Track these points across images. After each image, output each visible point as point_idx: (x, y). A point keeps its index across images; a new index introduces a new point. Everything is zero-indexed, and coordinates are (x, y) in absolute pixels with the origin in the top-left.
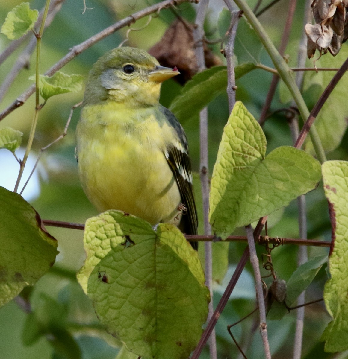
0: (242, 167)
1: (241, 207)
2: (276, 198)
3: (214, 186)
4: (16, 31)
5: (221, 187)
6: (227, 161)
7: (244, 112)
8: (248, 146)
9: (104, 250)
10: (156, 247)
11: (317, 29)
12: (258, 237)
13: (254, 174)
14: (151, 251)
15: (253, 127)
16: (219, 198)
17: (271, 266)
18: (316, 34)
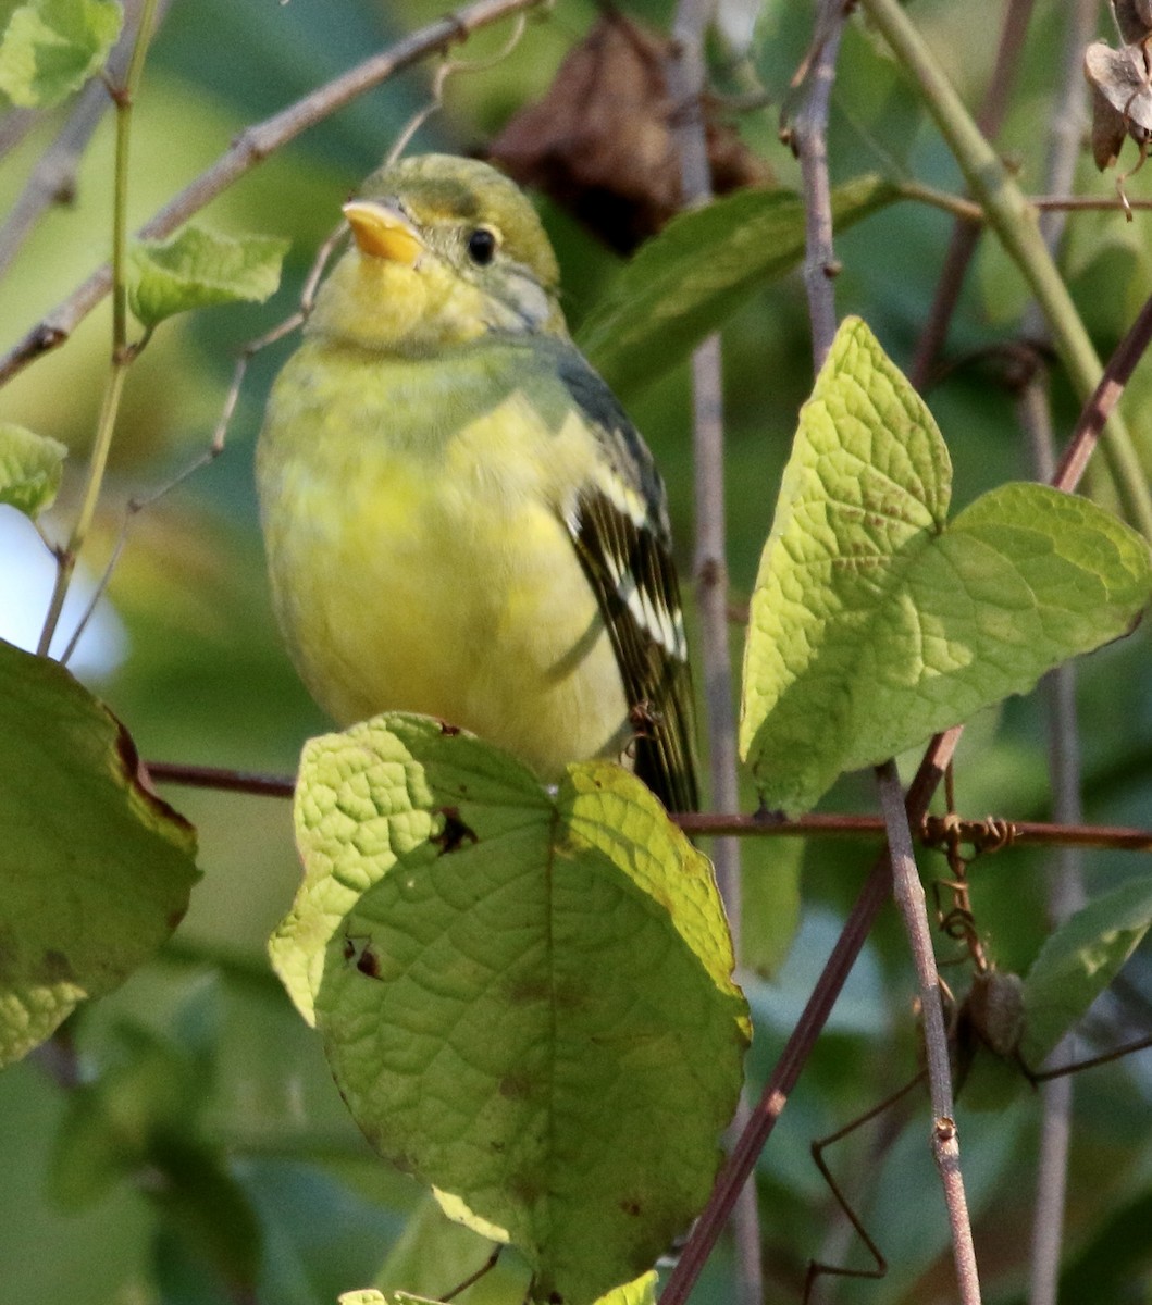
0: (863, 559)
1: (858, 701)
2: (989, 670)
3: (760, 627)
4: (44, 76)
5: (785, 629)
6: (808, 537)
7: (873, 361)
8: (883, 484)
9: (364, 859)
10: (551, 855)
11: (1130, 63)
12: (922, 818)
13: (905, 584)
14: (536, 866)
15: (903, 414)
16: (778, 671)
17: (969, 924)
18: (1124, 81)
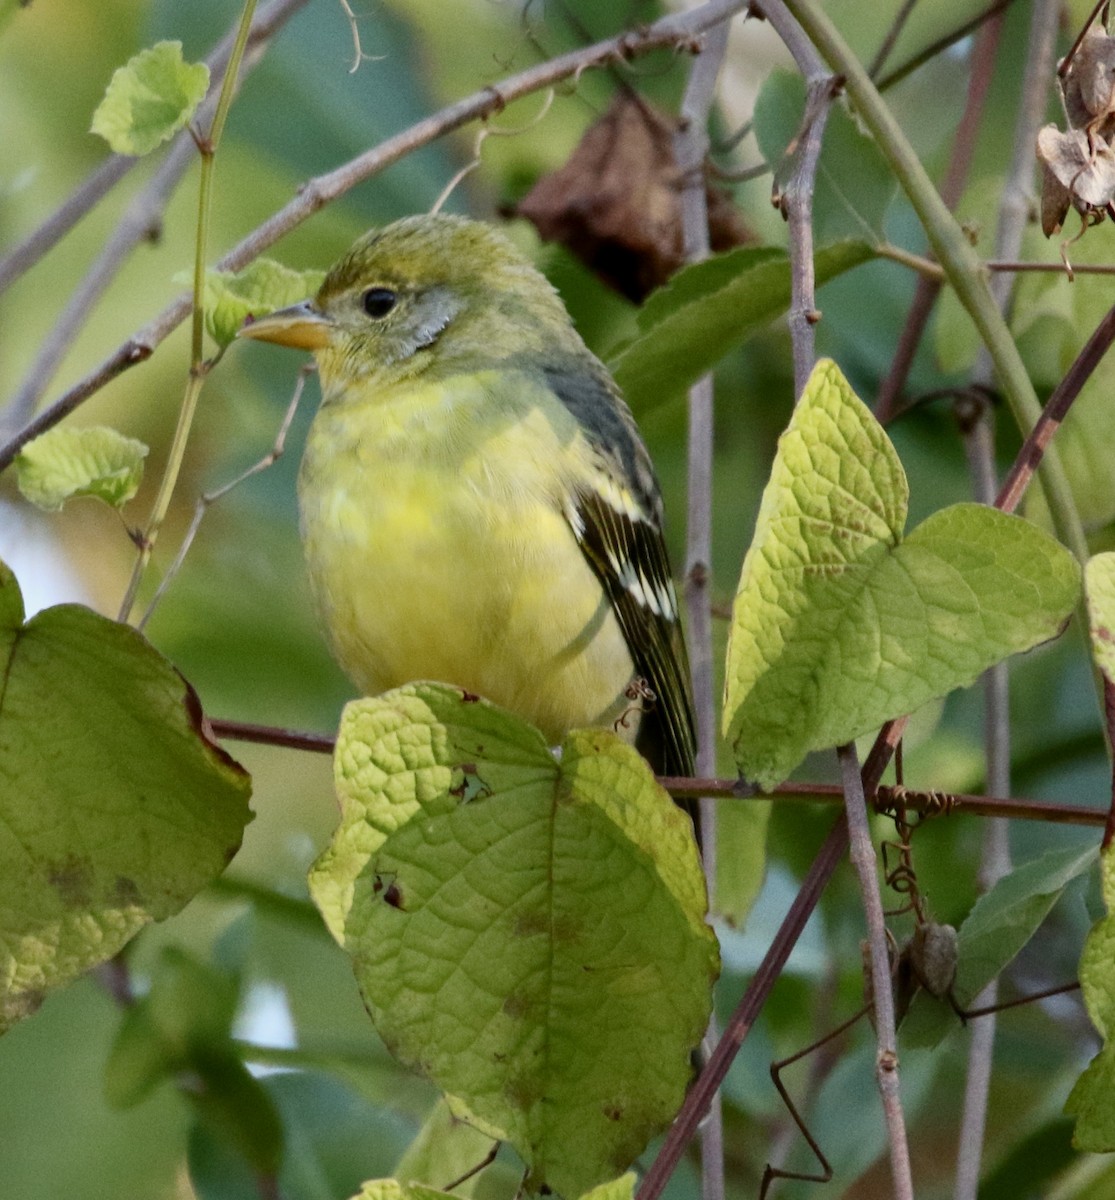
0: (830, 567)
1: (824, 689)
2: (935, 664)
3: (741, 625)
4: (140, 127)
5: (764, 628)
6: (784, 548)
7: (843, 397)
8: (849, 502)
9: (393, 806)
10: (555, 808)
11: (1075, 145)
12: (874, 790)
13: (866, 589)
14: (540, 817)
15: (867, 441)
16: (756, 662)
17: (912, 880)
18: (1070, 161)
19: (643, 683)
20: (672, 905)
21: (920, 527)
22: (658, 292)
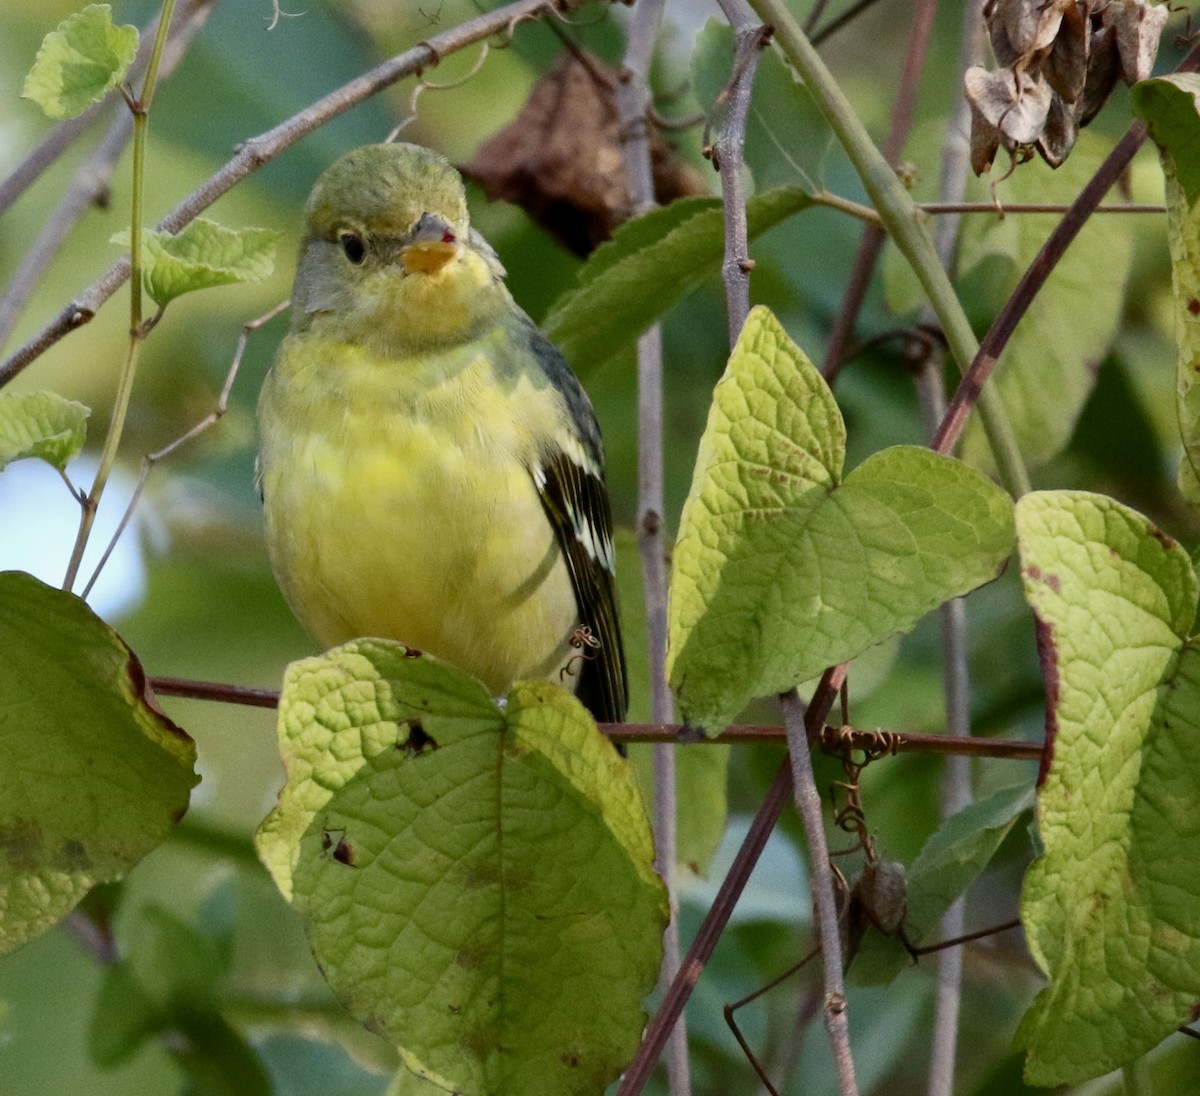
0: (769, 510)
1: (766, 633)
2: (875, 607)
3: (682, 571)
4: (70, 91)
5: (704, 573)
6: (723, 493)
7: (778, 342)
8: (787, 446)
9: (340, 764)
10: (501, 758)
11: (1002, 83)
12: (820, 729)
13: (806, 532)
14: (487, 769)
15: (804, 386)
16: (697, 607)
17: (860, 819)
18: (998, 99)
19: (587, 631)
20: (621, 853)
21: (859, 469)
22: (603, 246)
